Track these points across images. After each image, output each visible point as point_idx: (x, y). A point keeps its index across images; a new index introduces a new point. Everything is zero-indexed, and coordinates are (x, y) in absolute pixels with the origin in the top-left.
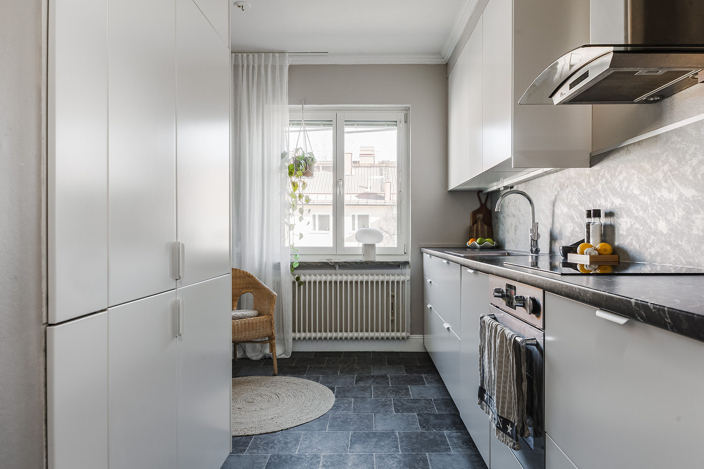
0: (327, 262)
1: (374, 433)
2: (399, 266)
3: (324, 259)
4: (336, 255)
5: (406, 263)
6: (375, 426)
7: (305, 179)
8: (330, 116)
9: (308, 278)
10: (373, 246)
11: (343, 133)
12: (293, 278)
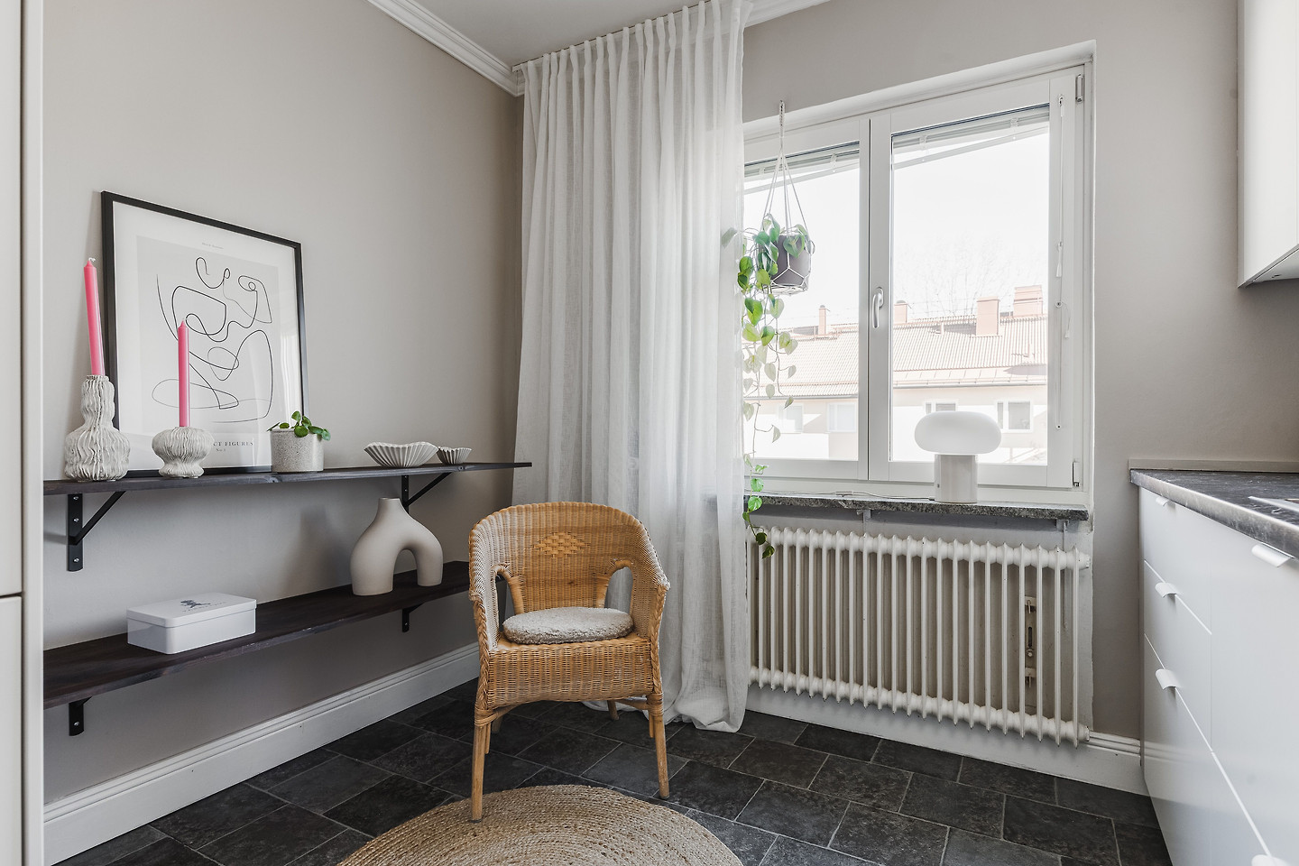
0: (835, 501)
2: (1055, 522)
3: (829, 492)
4: (867, 481)
5: (1077, 516)
7: (781, 293)
8: (851, 130)
9: (787, 538)
10: (968, 461)
11: (887, 168)
12: (752, 538)
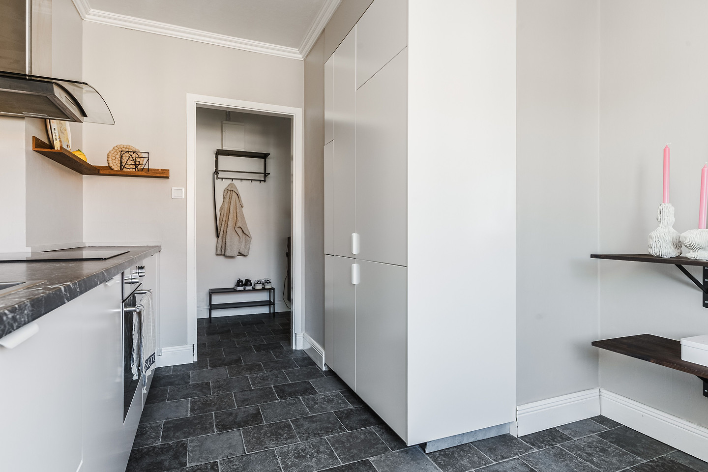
1: (240, 426)
6: (241, 435)
